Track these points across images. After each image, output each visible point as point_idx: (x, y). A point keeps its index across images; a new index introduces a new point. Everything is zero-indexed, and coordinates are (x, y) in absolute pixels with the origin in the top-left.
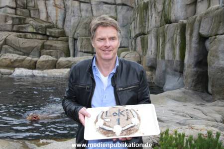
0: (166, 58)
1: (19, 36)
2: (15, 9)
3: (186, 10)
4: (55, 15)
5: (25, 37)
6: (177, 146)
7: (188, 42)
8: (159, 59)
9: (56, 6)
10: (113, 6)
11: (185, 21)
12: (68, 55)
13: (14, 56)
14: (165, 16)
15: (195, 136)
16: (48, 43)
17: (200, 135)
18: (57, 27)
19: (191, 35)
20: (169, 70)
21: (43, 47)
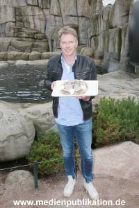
0: (110, 51)
1: (18, 40)
2: (15, 22)
3: (122, 20)
4: (39, 25)
5: (22, 40)
6: (110, 105)
7: (123, 41)
8: (105, 52)
9: (39, 19)
10: (76, 18)
11: (121, 27)
12: (48, 51)
13: (16, 53)
14: (109, 23)
15: (121, 100)
16: (36, 43)
17: (123, 99)
18: (41, 33)
19: (125, 36)
20: (111, 59)
21: (33, 46)
